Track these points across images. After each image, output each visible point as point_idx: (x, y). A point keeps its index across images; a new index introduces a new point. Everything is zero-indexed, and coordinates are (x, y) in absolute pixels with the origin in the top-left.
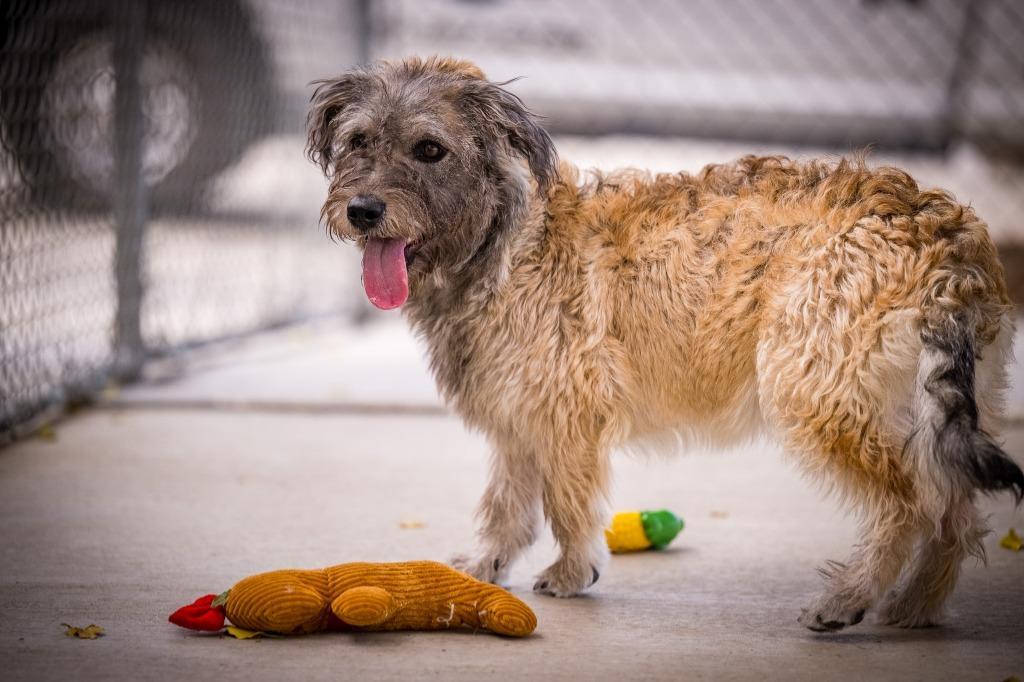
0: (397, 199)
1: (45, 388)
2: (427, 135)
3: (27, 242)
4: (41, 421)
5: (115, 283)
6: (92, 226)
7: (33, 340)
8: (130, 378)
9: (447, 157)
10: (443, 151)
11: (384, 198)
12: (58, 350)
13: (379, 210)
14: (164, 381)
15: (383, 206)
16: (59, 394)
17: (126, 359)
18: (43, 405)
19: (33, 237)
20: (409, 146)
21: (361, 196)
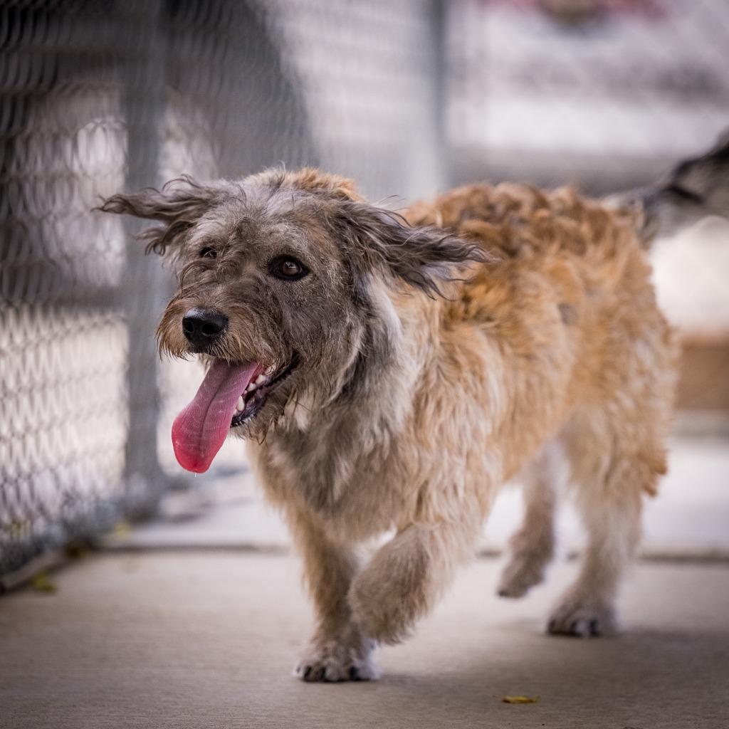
0: (243, 314)
1: (40, 526)
2: (288, 248)
3: (18, 340)
4: (34, 567)
5: (127, 394)
6: (97, 318)
7: (25, 467)
8: (144, 515)
9: (308, 279)
10: (305, 270)
11: (226, 311)
12: (57, 479)
13: (219, 323)
14: (185, 519)
15: (225, 320)
16: (57, 532)
17: (139, 488)
18: (38, 547)
19: (25, 334)
20: (265, 257)
21: (200, 307)
